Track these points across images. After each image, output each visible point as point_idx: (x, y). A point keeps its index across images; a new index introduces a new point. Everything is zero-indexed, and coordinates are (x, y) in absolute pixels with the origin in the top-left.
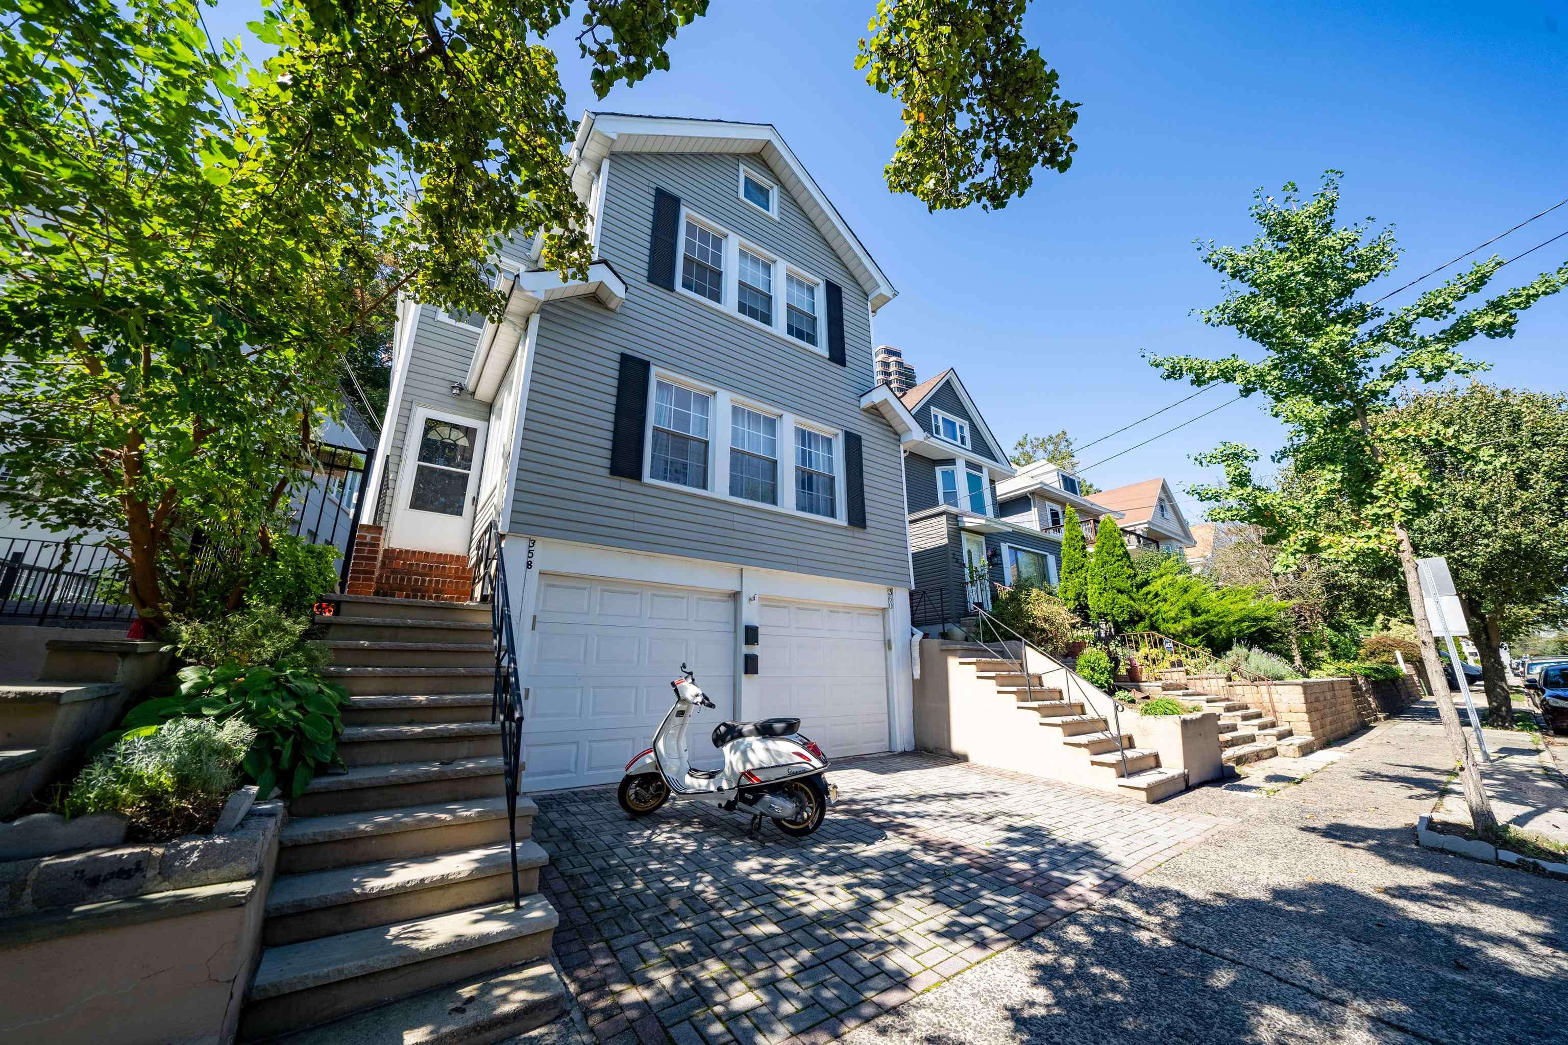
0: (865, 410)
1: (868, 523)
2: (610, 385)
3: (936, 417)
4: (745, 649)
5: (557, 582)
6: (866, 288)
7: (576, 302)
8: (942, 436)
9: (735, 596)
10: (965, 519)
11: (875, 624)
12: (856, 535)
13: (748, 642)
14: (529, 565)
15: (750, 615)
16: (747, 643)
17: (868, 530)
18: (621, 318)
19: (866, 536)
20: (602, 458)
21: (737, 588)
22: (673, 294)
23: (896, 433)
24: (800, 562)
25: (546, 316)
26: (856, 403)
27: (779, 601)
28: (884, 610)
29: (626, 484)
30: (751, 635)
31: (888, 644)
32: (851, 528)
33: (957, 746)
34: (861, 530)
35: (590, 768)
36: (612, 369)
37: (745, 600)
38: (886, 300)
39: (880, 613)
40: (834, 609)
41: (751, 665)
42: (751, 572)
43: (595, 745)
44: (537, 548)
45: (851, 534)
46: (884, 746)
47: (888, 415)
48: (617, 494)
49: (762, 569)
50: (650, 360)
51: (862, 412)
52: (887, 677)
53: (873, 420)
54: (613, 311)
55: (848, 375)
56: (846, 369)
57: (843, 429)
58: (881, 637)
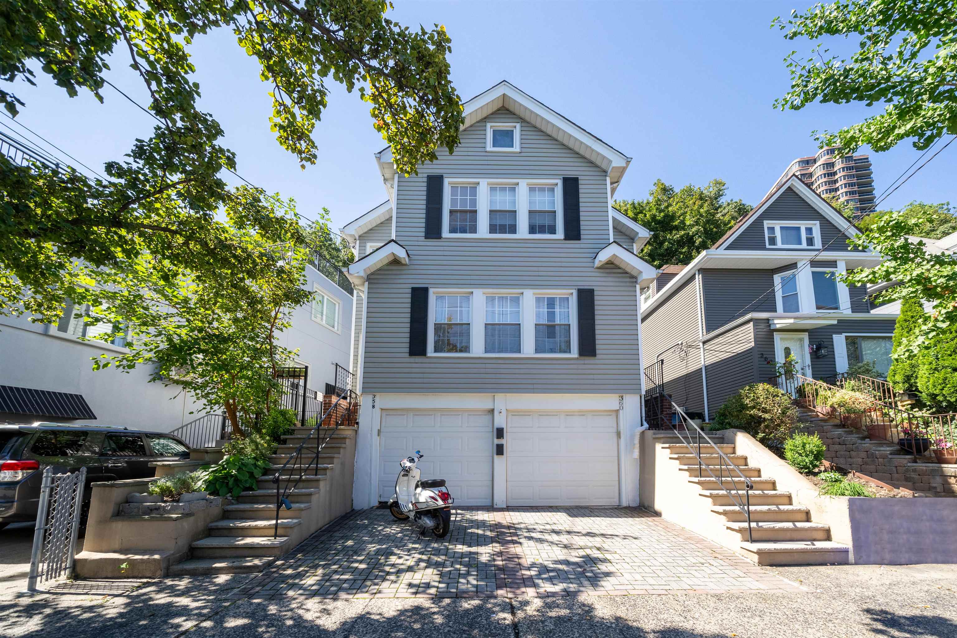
0: (598, 268)
1: (598, 352)
2: (406, 307)
3: (772, 229)
4: (496, 441)
5: (391, 413)
6: (604, 166)
7: (386, 268)
8: (779, 245)
9: (492, 411)
10: (776, 321)
11: (610, 421)
12: (586, 362)
14: (373, 407)
15: (500, 421)
16: (498, 438)
17: (598, 356)
18: (413, 267)
19: (597, 362)
20: (405, 347)
21: (492, 407)
22: (442, 240)
23: (633, 277)
24: (536, 386)
25: (372, 281)
26: (591, 265)
27: (518, 412)
28: (617, 411)
29: (418, 359)
30: (500, 433)
31: (619, 434)
32: (583, 358)
33: (658, 506)
34: (593, 358)
36: (407, 299)
37: (496, 413)
38: (623, 170)
39: (614, 414)
40: (569, 414)
41: (500, 450)
42: (500, 397)
44: (377, 399)
45: (582, 362)
46: (614, 502)
47: (622, 266)
48: (414, 365)
49: (508, 394)
50: (429, 286)
51: (596, 270)
52: (618, 456)
53: (607, 273)
54: (406, 265)
55: (582, 246)
56: (582, 241)
57: (577, 288)
58: (614, 430)
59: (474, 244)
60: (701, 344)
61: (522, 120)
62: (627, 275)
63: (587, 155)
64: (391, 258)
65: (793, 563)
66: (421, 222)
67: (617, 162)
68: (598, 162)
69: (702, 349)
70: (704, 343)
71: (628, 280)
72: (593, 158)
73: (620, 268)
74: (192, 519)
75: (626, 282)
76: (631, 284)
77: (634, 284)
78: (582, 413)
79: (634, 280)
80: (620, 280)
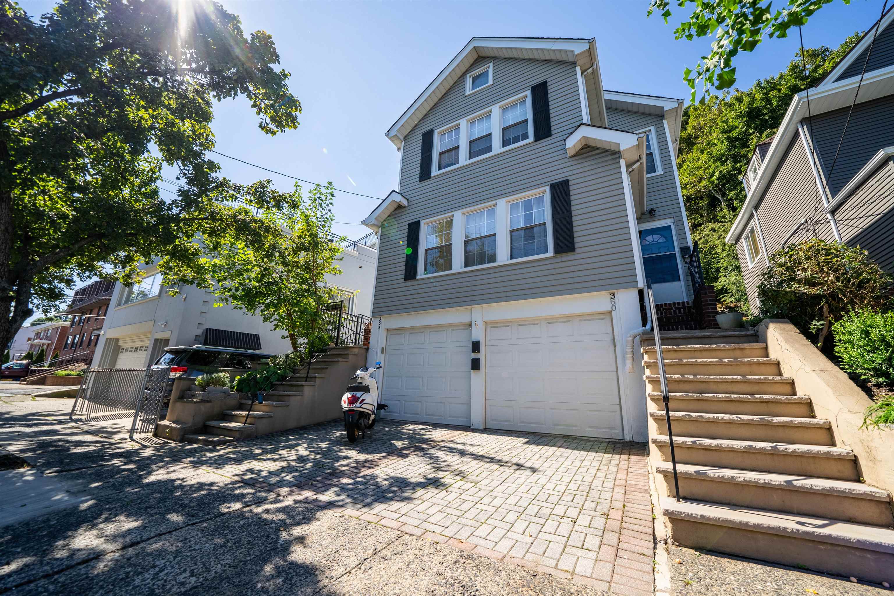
0: (573, 156)
1: (576, 246)
4: (474, 356)
5: (394, 332)
6: (571, 59)
7: (393, 213)
11: (603, 326)
12: (564, 259)
13: (473, 351)
14: (379, 328)
15: (477, 334)
17: (577, 251)
18: (410, 207)
19: (577, 257)
20: (402, 275)
21: (470, 320)
22: (431, 179)
23: (615, 153)
24: (510, 293)
26: (564, 156)
27: (503, 322)
28: (610, 313)
29: (411, 282)
30: (476, 346)
31: (615, 342)
32: (558, 255)
34: (572, 253)
35: (405, 413)
36: (405, 234)
37: (473, 326)
38: (591, 52)
39: (606, 317)
40: (551, 321)
41: (475, 365)
42: (477, 309)
43: (406, 403)
44: (383, 321)
45: (559, 260)
46: (616, 434)
47: (599, 146)
48: (407, 288)
49: (484, 305)
50: (420, 219)
51: (570, 160)
52: (617, 372)
53: (583, 158)
54: (406, 207)
55: (555, 140)
56: (553, 137)
57: (549, 183)
58: (610, 337)
59: (456, 174)
60: (829, 216)
61: (494, 59)
62: (609, 153)
63: (553, 58)
64: (396, 206)
65: (754, 556)
66: (417, 171)
67: (579, 49)
68: (565, 58)
69: (832, 223)
70: (833, 212)
71: (610, 157)
72: (559, 57)
73: (598, 149)
74: (209, 404)
75: (607, 161)
76: (614, 162)
77: (617, 161)
78: (567, 319)
79: (617, 155)
80: (600, 160)
